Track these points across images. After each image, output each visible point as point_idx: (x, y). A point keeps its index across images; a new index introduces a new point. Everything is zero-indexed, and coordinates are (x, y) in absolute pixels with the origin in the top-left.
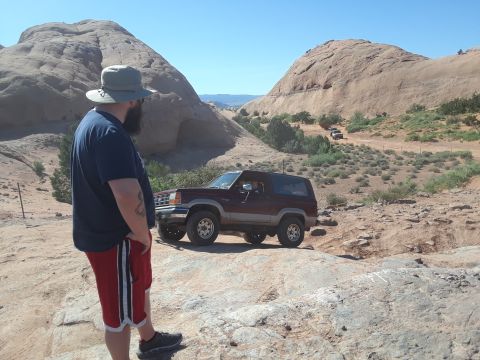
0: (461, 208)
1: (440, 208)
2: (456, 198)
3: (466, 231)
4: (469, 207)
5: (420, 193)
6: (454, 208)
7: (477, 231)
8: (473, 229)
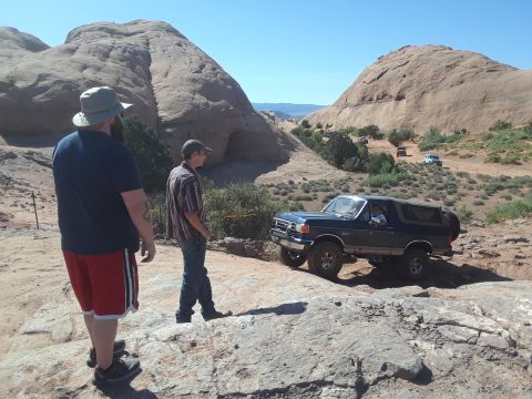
0: (516, 241)
1: (492, 241)
2: (515, 229)
3: (512, 267)
4: (525, 241)
5: (474, 222)
6: (508, 241)
7: (524, 267)
8: (520, 264)
